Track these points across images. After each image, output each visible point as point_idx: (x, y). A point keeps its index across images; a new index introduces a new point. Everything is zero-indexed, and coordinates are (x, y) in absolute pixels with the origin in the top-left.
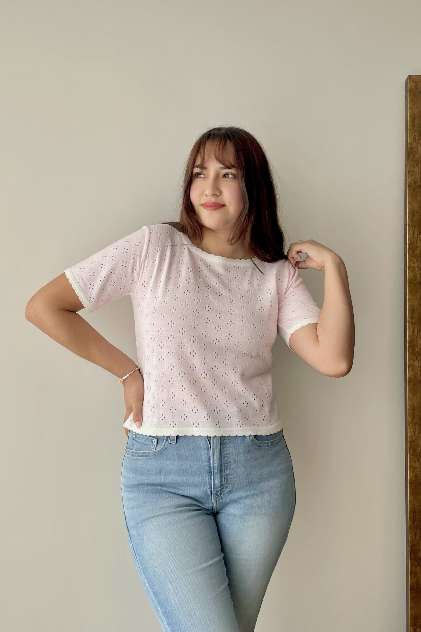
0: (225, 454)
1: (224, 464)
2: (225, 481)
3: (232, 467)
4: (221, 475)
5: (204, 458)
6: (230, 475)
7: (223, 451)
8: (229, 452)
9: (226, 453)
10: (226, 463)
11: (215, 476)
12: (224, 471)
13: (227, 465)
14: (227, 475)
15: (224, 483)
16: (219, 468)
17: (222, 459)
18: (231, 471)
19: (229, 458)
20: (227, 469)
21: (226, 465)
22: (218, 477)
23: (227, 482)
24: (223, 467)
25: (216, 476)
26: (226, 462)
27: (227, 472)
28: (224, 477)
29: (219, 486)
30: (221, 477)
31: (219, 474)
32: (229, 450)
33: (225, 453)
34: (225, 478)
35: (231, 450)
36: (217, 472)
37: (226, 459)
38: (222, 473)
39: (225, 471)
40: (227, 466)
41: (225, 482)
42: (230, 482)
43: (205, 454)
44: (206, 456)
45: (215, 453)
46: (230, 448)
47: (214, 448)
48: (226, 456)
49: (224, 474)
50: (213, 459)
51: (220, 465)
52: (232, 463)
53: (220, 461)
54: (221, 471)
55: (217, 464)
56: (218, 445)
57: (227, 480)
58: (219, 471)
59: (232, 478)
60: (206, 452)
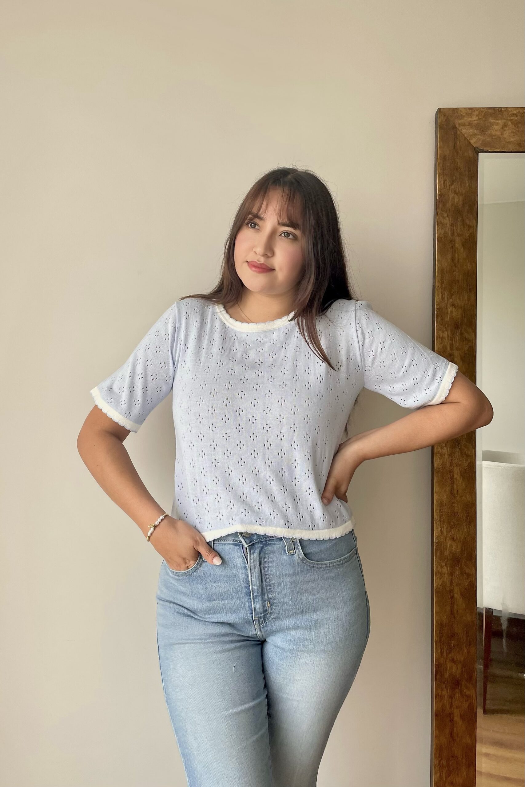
1: (266, 587)
3: (276, 590)
19: (272, 580)
20: (270, 592)
22: (259, 601)
24: (265, 590)
26: (268, 584)
27: (271, 596)
39: (267, 595)
42: (275, 608)
43: (242, 574)
44: (244, 576)
45: (253, 574)
46: (273, 568)
47: (251, 568)
48: (268, 577)
49: (267, 598)
50: (252, 580)
51: (261, 587)
52: (276, 585)
53: (261, 583)
54: (263, 594)
55: (257, 586)
56: (257, 564)
57: (271, 605)
58: (259, 594)
59: (277, 603)
60: (243, 571)
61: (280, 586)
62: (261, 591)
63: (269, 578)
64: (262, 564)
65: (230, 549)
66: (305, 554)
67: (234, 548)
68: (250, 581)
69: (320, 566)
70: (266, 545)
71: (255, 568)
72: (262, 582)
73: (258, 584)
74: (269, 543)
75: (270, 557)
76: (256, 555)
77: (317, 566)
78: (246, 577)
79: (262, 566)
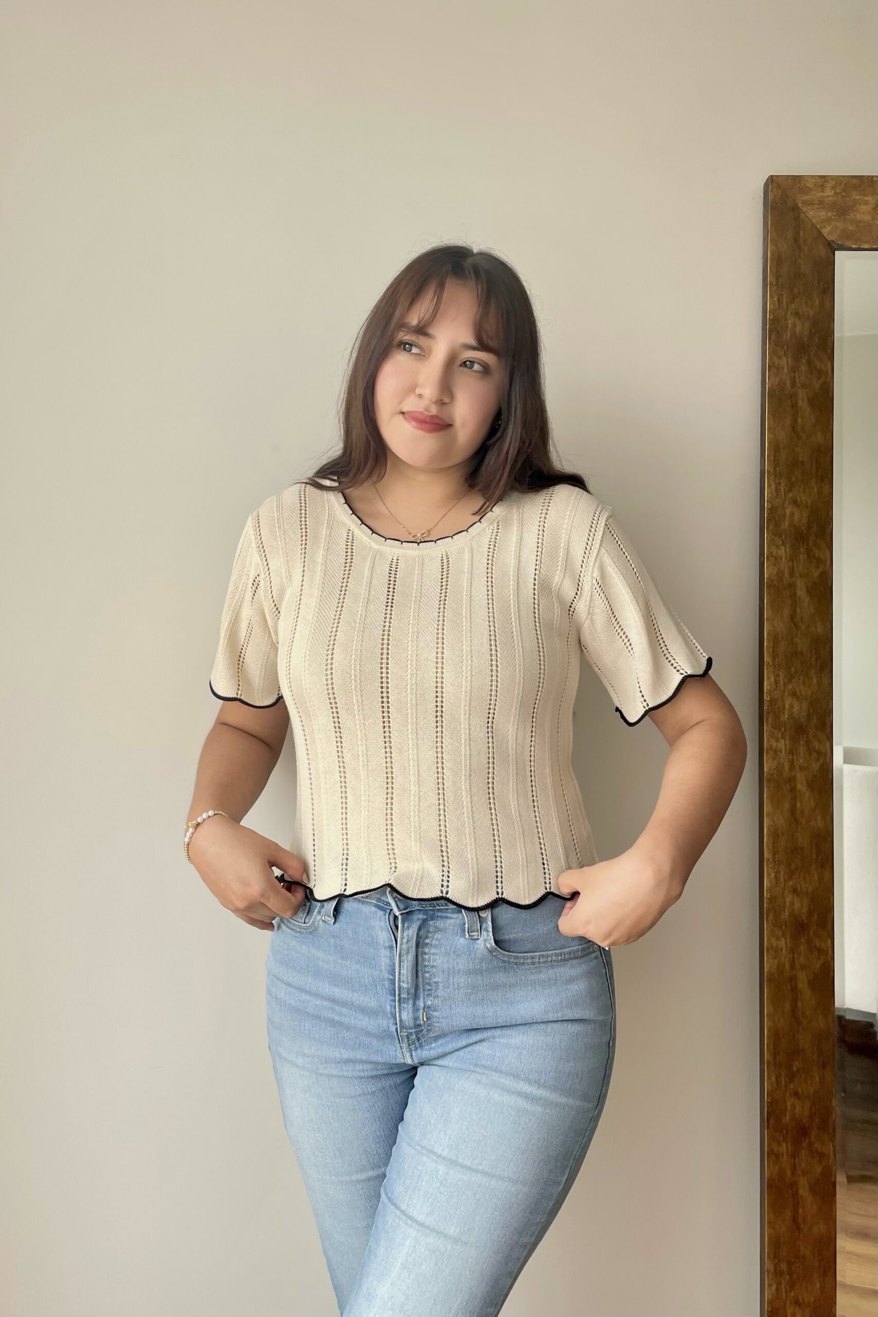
0: (425, 966)
1: (423, 985)
2: (425, 1020)
3: (440, 995)
4: (414, 1004)
5: (383, 964)
6: (435, 1010)
7: (424, 960)
8: (435, 964)
9: (428, 966)
10: (429, 984)
11: (402, 1005)
12: (422, 1000)
13: (430, 988)
14: (429, 1007)
15: (422, 1022)
16: (413, 991)
17: (420, 974)
18: (438, 1001)
19: (434, 976)
20: (429, 995)
21: (428, 987)
22: (409, 1006)
23: (429, 1022)
24: (421, 990)
25: (405, 1005)
26: (427, 981)
27: (429, 1003)
28: (421, 1011)
29: (412, 1024)
30: (416, 1010)
31: (411, 1002)
32: (434, 960)
33: (427, 963)
34: (425, 1013)
35: (439, 962)
36: (408, 999)
37: (427, 975)
38: (419, 1002)
39: (424, 999)
40: (429, 990)
41: (423, 1020)
42: (435, 1024)
43: (386, 957)
44: (387, 961)
45: (403, 962)
46: (438, 957)
47: (402, 952)
48: (427, 970)
49: (422, 1005)
50: (400, 973)
51: (414, 986)
52: (441, 985)
53: (415, 978)
54: (416, 997)
55: (408, 983)
56: (412, 947)
57: (428, 1019)
58: (410, 996)
59: (439, 1018)
60: (388, 953)
61: (448, 988)
62: (413, 992)
63: (428, 972)
64: (421, 946)
65: (370, 912)
66: (496, 942)
67: (376, 913)
68: (397, 974)
69: (522, 962)
70: (432, 919)
71: (408, 953)
72: (417, 977)
73: (410, 981)
74: (439, 914)
75: (435, 937)
76: (412, 932)
77: (515, 961)
78: (391, 964)
79: (420, 950)
